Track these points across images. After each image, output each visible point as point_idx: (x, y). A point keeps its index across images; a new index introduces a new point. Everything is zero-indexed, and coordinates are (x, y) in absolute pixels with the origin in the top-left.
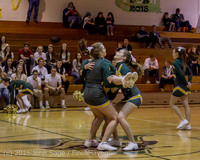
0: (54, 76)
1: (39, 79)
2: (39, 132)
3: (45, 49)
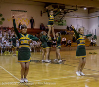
0: (38, 43)
1: (34, 44)
2: (34, 58)
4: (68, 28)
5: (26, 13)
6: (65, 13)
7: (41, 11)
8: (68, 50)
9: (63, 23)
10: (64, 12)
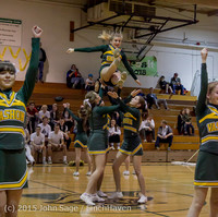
0: (56, 133)
1: (43, 135)
2: (42, 186)
3: (50, 108)
4: (162, 84)
5: (19, 28)
6: (155, 31)
7: (72, 24)
8: (160, 161)
9: (145, 65)
10: (152, 28)
